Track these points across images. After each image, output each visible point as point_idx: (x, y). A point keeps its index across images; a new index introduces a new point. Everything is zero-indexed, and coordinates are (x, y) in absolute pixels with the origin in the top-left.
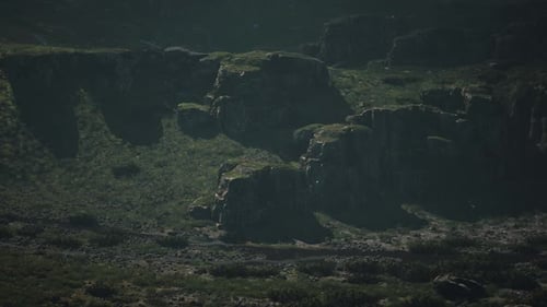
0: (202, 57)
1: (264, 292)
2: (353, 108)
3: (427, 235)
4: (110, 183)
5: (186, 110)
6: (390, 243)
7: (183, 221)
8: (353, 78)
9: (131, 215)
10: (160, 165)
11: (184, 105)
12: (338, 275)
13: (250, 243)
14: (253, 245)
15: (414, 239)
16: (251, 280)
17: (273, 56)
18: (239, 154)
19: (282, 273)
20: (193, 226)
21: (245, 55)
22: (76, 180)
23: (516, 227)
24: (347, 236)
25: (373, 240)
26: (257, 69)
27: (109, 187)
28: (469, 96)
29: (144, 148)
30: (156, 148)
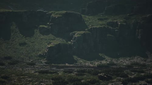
0: (47, 12)
1: (51, 78)
2: (88, 27)
3: (104, 62)
4: (18, 47)
5: (41, 27)
6: (92, 64)
7: (36, 58)
8: (89, 18)
9: (22, 56)
10: (32, 43)
11: (41, 26)
12: (74, 73)
13: (53, 64)
14: (54, 65)
15: (100, 63)
16: (48, 74)
17: (66, 12)
18: (54, 39)
19: (59, 72)
20: (38, 59)
21: (59, 12)
22: (9, 46)
23: (129, 60)
24: (81, 62)
25: (88, 64)
26: (61, 16)
27: (17, 48)
28: (119, 23)
29: (29, 38)
30: (32, 38)
